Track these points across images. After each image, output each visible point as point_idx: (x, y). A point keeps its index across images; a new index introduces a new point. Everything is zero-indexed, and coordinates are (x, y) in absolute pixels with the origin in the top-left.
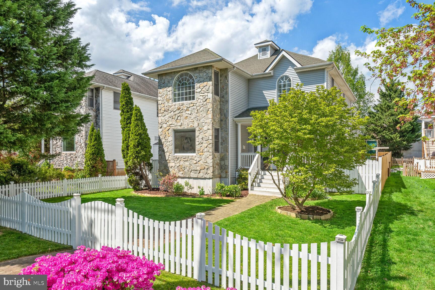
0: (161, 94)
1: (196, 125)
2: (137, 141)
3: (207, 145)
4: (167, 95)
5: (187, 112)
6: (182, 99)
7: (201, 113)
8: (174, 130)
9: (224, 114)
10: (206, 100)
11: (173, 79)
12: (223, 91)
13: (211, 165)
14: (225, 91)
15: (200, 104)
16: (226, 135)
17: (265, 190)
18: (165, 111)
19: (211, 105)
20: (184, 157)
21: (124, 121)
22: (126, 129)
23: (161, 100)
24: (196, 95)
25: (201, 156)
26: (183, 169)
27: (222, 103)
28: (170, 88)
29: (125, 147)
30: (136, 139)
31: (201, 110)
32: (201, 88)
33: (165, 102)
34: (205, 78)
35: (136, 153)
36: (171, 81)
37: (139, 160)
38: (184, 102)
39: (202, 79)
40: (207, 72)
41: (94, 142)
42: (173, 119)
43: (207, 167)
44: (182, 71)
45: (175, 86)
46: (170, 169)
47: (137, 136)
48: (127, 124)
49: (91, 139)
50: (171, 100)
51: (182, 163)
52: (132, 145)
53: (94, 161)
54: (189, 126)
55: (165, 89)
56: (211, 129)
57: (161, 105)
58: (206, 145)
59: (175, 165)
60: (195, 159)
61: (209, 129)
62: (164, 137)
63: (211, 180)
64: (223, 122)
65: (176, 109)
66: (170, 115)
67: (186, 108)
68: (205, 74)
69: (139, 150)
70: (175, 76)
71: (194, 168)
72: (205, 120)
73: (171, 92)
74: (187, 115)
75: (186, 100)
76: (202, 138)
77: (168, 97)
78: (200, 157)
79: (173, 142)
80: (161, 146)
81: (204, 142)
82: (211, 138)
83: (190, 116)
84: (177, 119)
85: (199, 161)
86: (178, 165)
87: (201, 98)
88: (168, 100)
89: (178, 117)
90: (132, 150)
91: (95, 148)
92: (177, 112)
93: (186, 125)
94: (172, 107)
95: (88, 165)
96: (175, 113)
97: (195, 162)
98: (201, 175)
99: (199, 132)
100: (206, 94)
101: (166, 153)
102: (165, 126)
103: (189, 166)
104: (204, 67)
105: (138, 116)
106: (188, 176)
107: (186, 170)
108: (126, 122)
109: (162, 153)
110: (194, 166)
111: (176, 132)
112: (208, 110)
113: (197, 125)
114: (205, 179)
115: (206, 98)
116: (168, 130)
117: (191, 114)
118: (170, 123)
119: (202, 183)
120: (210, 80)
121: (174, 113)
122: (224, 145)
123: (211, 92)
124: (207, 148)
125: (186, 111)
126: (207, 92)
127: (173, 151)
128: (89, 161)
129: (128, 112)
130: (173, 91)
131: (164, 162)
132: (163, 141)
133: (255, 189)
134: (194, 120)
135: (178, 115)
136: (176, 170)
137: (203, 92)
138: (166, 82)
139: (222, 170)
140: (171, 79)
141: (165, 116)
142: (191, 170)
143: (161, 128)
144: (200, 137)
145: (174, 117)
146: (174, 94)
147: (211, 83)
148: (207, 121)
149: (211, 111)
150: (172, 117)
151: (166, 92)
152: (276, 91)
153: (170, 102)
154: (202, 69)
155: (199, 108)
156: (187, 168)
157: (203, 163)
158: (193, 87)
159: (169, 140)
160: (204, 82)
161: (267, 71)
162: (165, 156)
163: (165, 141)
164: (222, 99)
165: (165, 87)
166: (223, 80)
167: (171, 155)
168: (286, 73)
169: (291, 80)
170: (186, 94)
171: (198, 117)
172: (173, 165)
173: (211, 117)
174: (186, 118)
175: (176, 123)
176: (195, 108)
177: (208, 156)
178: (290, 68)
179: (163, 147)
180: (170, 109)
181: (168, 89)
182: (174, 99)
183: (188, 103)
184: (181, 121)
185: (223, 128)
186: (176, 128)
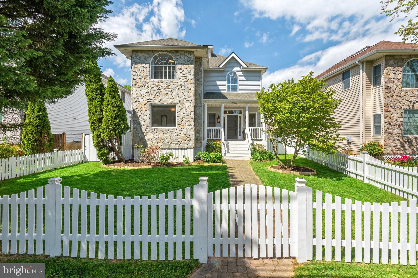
0: (136, 70)
1: (176, 101)
2: (114, 113)
4: (143, 71)
5: (166, 89)
6: (161, 78)
7: (182, 91)
8: (151, 105)
9: (199, 95)
10: (187, 81)
11: (151, 57)
12: (198, 75)
13: (193, 136)
14: (199, 75)
15: (181, 83)
16: (201, 112)
17: (235, 155)
18: (141, 86)
20: (165, 130)
21: (93, 92)
22: (95, 101)
23: (136, 75)
24: (176, 75)
25: (182, 129)
26: (163, 141)
27: (197, 85)
28: (147, 65)
29: (96, 119)
30: (114, 111)
31: (182, 89)
32: (183, 69)
33: (141, 77)
34: (187, 61)
36: (148, 59)
37: (117, 132)
38: (163, 80)
39: (184, 62)
40: (189, 56)
41: (38, 112)
42: (151, 95)
43: (189, 138)
44: (161, 51)
45: (152, 64)
46: (148, 142)
47: (115, 107)
48: (97, 95)
49: (34, 109)
50: (149, 76)
51: (161, 135)
52: (109, 117)
53: (38, 134)
54: (170, 102)
55: (141, 65)
56: (193, 106)
57: (136, 80)
58: (187, 120)
59: (154, 137)
60: (176, 132)
61: (190, 106)
62: (139, 111)
63: (192, 150)
64: (198, 101)
65: (155, 85)
66: (147, 90)
67: (166, 85)
68: (187, 58)
69: (117, 122)
70: (154, 55)
71: (174, 140)
72: (186, 98)
73: (148, 69)
74: (167, 92)
75: (165, 77)
76: (184, 113)
77: (145, 73)
79: (150, 116)
80: (136, 119)
81: (186, 117)
82: (192, 113)
83: (170, 93)
84: (156, 95)
85: (180, 134)
86: (156, 137)
87: (183, 78)
88: (145, 77)
89: (157, 93)
90: (109, 123)
91: (40, 119)
92: (156, 88)
93: (166, 101)
94: (149, 84)
95: (29, 139)
96: (153, 89)
97: (176, 134)
98: (182, 145)
99: (180, 108)
100: (188, 75)
101: (142, 126)
102: (140, 100)
103: (169, 138)
104: (185, 51)
105: (114, 87)
106: (168, 147)
107: (165, 142)
108: (96, 92)
109: (138, 126)
110: (175, 138)
111: (153, 107)
112: (190, 89)
113: (178, 102)
114: (186, 149)
115: (188, 78)
116: (145, 104)
117: (171, 92)
118: (148, 98)
119: (183, 152)
120: (192, 64)
122: (198, 120)
123: (193, 74)
124: (189, 122)
125: (166, 88)
126: (189, 73)
127: (150, 125)
128: (32, 134)
129: (96, 82)
130: (150, 68)
131: (139, 134)
132: (139, 114)
133: (227, 155)
134: (175, 97)
135: (157, 91)
136: (155, 141)
137: (184, 73)
138: (143, 58)
139: (196, 141)
140: (148, 56)
141: (141, 92)
142: (172, 142)
143: (136, 102)
144: (182, 112)
145: (152, 92)
146: (152, 71)
147: (192, 66)
148: (189, 99)
149: (193, 91)
150: (149, 93)
151: (142, 69)
152: (226, 82)
153: (147, 78)
154: (183, 52)
155: (180, 87)
156: (167, 140)
157: (184, 135)
158: (174, 68)
159: (146, 114)
160: (185, 65)
161: (221, 66)
162: (141, 129)
163: (141, 114)
164: (197, 82)
165: (142, 64)
166: (198, 66)
167: (147, 128)
168: (234, 70)
169: (238, 75)
170: (165, 73)
171: (179, 95)
172: (151, 137)
173: (193, 96)
174: (165, 95)
175: (155, 99)
176: (176, 87)
177: (189, 129)
178: (237, 67)
179: (139, 120)
180: (147, 85)
181: (145, 66)
182: (152, 76)
183: (168, 81)
184: (161, 97)
185: (198, 106)
186: (154, 103)
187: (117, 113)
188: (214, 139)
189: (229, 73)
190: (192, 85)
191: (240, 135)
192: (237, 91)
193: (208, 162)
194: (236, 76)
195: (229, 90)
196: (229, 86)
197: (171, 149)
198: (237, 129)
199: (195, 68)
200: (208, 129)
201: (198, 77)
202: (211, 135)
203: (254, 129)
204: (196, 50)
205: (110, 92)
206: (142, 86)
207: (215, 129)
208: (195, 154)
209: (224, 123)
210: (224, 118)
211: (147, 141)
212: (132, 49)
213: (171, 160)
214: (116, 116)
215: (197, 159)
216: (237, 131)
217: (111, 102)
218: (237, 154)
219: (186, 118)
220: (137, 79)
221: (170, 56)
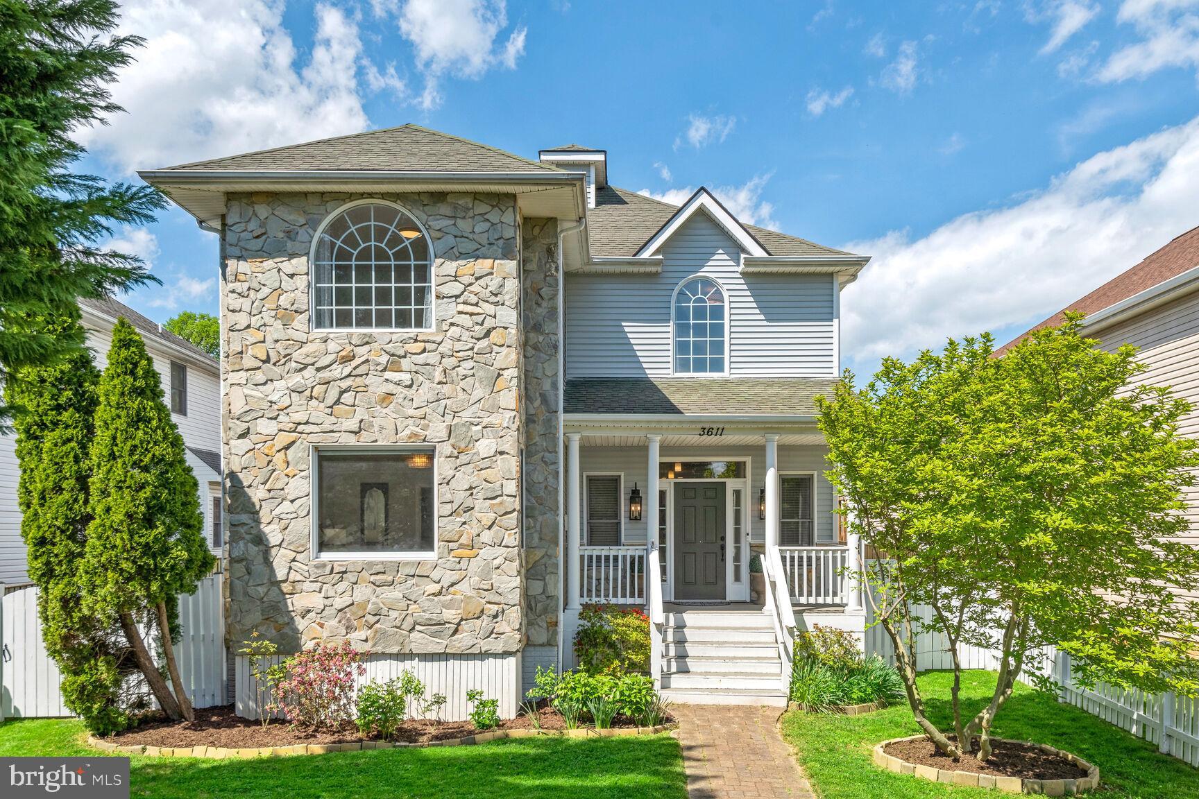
0: (246, 285)
1: (436, 431)
2: (143, 495)
3: (492, 516)
4: (279, 290)
5: (388, 375)
6: (364, 320)
7: (462, 384)
8: (316, 448)
9: (543, 395)
10: (487, 334)
11: (314, 224)
12: (539, 305)
13: (515, 597)
14: (544, 304)
15: (458, 346)
16: (550, 479)
17: (713, 683)
18: (267, 361)
19: (514, 356)
20: (379, 568)
23: (247, 307)
24: (434, 308)
25: (464, 563)
26: (372, 619)
27: (531, 351)
28: (294, 261)
30: (142, 487)
31: (461, 371)
32: (467, 280)
33: (268, 320)
34: (485, 242)
35: (144, 554)
36: (301, 231)
37: (154, 587)
38: (374, 330)
39: (470, 246)
40: (494, 216)
42: (314, 403)
43: (495, 607)
44: (362, 195)
45: (317, 258)
46: (301, 624)
47: (146, 469)
50: (305, 316)
51: (362, 593)
52: (118, 516)
54: (404, 434)
55: (269, 264)
56: (514, 451)
57: (244, 334)
58: (488, 518)
59: (328, 602)
60: (435, 575)
61: (502, 453)
62: (260, 479)
63: (512, 661)
64: (539, 428)
65: (332, 357)
66: (295, 380)
67: (387, 357)
68: (481, 227)
69: (156, 539)
70: (328, 213)
71: (427, 615)
72: (482, 414)
73: (301, 282)
74: (390, 388)
75: (383, 320)
76: (471, 488)
77: (284, 301)
78: (458, 567)
79: (311, 502)
80: (244, 518)
81: (479, 504)
82: (511, 487)
83: (406, 391)
84: (338, 402)
85: (453, 585)
86: (339, 602)
87: (466, 321)
88: (286, 316)
89: (342, 393)
90: (118, 542)
92: (338, 371)
93: (385, 429)
94: (307, 349)
96: (325, 375)
97: (435, 588)
98: (463, 641)
99: (452, 462)
100: (489, 309)
101: (274, 551)
102: (265, 427)
103: (403, 604)
104: (476, 196)
105: (140, 372)
106: (395, 650)
107: (384, 626)
109: (253, 549)
110: (427, 604)
111: (326, 459)
112: (499, 375)
113: (444, 435)
114: (483, 656)
115: (487, 325)
116: (287, 448)
117: (410, 386)
118: (300, 417)
119: (467, 674)
120: (506, 255)
121: (320, 375)
122: (540, 518)
123: (513, 303)
124: (495, 528)
125: (385, 370)
126: (493, 299)
127: (313, 544)
130: (312, 277)
131: (262, 590)
132: (257, 494)
133: (677, 681)
134: (427, 410)
135: (345, 384)
136: (334, 622)
137: (474, 299)
138: (275, 230)
139: (531, 616)
140: (302, 221)
141: (269, 387)
142: (416, 623)
143: (243, 436)
145: (318, 390)
146: (318, 290)
147: (511, 266)
148: (494, 419)
149: (515, 381)
150: (308, 393)
151: (271, 279)
152: (671, 328)
153: (295, 324)
154: (468, 201)
155: (453, 361)
156: (393, 614)
157: (473, 593)
158: (423, 274)
159: (291, 492)
160: (477, 258)
161: (646, 255)
162: (268, 563)
163: (267, 495)
164: (532, 335)
165: (270, 256)
166: (536, 260)
167: (299, 557)
168: (705, 272)
169: (726, 295)
170: (383, 296)
171: (448, 402)
172: (317, 601)
173: (513, 405)
174: (383, 400)
175: (333, 419)
176: (431, 361)
177: (496, 562)
178: (721, 255)
179: (258, 522)
180: (295, 356)
181: (288, 266)
182: (319, 314)
183: (394, 337)
184: (361, 413)
185: (537, 452)
186: (328, 440)
187: (155, 496)
188: (613, 601)
189: (682, 283)
190: (507, 356)
191: (737, 578)
192: (722, 370)
193: (586, 719)
194: (718, 296)
195: (683, 365)
196: (682, 347)
197: (411, 656)
198: (723, 548)
199: (524, 272)
200: (587, 553)
201: (539, 310)
202: (598, 580)
203: (805, 555)
204: (527, 188)
205: (123, 394)
206: (273, 361)
207: (621, 554)
208: (526, 681)
209: (663, 521)
210: (662, 494)
211: (298, 619)
212: (223, 188)
213: (413, 711)
214: (149, 508)
215: (531, 706)
216: (723, 560)
217: (129, 443)
218: (725, 675)
219: (483, 512)
220: (249, 326)
221: (403, 214)
